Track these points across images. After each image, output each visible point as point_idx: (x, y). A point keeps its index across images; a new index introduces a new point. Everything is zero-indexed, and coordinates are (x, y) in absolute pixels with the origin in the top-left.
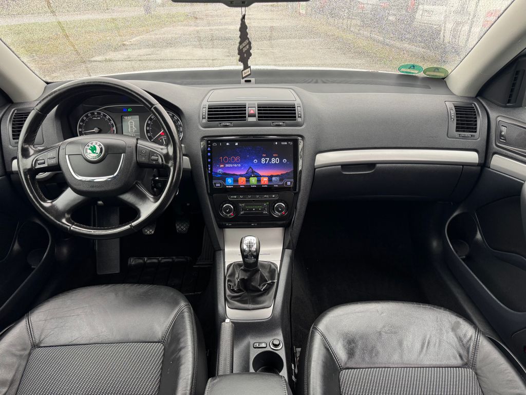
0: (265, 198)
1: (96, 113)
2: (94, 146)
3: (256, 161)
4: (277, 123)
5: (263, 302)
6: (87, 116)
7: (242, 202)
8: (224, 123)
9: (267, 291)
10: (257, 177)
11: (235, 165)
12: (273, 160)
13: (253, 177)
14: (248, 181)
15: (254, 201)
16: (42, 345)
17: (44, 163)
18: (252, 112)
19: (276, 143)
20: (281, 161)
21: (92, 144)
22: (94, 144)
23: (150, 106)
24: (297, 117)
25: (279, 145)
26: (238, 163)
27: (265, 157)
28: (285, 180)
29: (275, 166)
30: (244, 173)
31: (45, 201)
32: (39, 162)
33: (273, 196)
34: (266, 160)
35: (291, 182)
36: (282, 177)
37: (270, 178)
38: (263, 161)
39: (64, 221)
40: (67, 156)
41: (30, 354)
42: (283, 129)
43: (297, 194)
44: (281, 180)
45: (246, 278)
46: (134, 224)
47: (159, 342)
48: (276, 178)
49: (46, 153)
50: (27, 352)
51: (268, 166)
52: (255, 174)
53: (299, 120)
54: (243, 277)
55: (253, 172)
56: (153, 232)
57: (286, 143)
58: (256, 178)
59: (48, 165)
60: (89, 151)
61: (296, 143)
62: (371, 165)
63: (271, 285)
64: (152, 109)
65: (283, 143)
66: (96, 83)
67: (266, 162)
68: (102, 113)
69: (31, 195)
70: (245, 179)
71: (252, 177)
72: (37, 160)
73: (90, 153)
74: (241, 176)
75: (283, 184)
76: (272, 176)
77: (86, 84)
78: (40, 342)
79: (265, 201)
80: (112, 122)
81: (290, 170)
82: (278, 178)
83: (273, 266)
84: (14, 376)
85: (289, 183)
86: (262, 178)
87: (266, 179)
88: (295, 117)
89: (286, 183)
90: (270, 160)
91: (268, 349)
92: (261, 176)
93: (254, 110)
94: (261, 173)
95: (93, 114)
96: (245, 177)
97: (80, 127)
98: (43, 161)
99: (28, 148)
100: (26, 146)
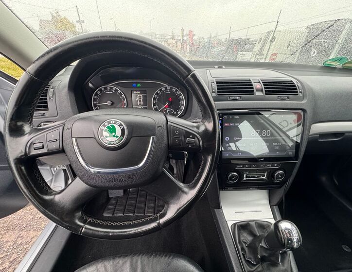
0: (268, 167)
1: (108, 88)
2: (112, 126)
6: (100, 90)
7: (246, 171)
8: (234, 97)
15: (258, 169)
17: (43, 148)
18: (258, 86)
21: (109, 123)
22: (112, 122)
24: (298, 92)
32: (35, 146)
33: (276, 165)
35: (293, 153)
40: (74, 139)
49: (45, 133)
53: (300, 95)
59: (48, 150)
60: (105, 134)
66: (114, 39)
68: (115, 88)
72: (32, 144)
73: (107, 137)
75: (286, 154)
77: (100, 39)
80: (123, 96)
85: (290, 153)
95: (106, 88)
97: (95, 100)
98: (40, 145)
99: (22, 126)
100: (19, 124)
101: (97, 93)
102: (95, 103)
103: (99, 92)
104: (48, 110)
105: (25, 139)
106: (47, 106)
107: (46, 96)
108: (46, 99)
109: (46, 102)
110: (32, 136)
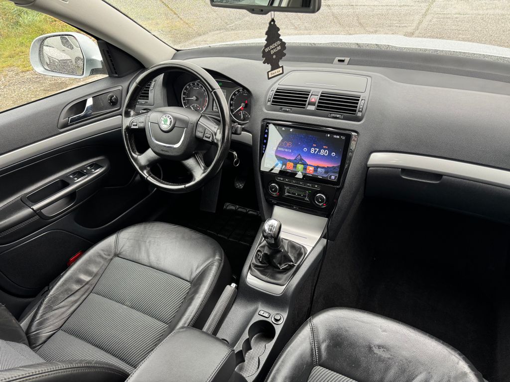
0: (308, 186)
1: (196, 84)
3: (305, 149)
4: (333, 115)
5: (279, 279)
6: (189, 85)
7: (288, 185)
8: (285, 108)
9: (285, 271)
10: (304, 164)
11: (287, 150)
12: (322, 151)
13: (301, 164)
14: (295, 167)
15: (297, 186)
16: (120, 256)
17: (136, 125)
18: (313, 100)
19: (329, 135)
20: (330, 154)
23: (211, 90)
24: (357, 110)
25: (331, 138)
26: (289, 149)
27: (315, 147)
28: (330, 174)
29: (323, 158)
30: (293, 158)
31: (135, 153)
32: (133, 124)
33: (316, 186)
34: (315, 151)
35: (336, 177)
36: (327, 170)
37: (316, 168)
38: (313, 150)
39: (145, 172)
40: (149, 123)
41: (112, 259)
42: (338, 122)
43: (340, 190)
44: (326, 172)
45: (269, 254)
46: (187, 185)
47: (189, 282)
48: (322, 169)
50: (110, 258)
51: (316, 156)
52: (303, 161)
53: (359, 114)
54: (266, 252)
55: (301, 160)
56: (242, 187)
57: (338, 137)
58: (302, 166)
59: (138, 127)
61: (349, 138)
62: (438, 176)
63: (292, 267)
64: (212, 93)
65: (335, 136)
67: (315, 152)
68: (200, 84)
69: (127, 147)
70: (293, 164)
71: (299, 163)
72: (133, 122)
74: (290, 161)
75: (327, 177)
76: (318, 167)
78: (120, 254)
79: (308, 189)
80: (206, 93)
81: (337, 164)
82: (323, 170)
83: (303, 249)
84: (99, 270)
85: (333, 177)
86: (308, 167)
87: (312, 169)
88: (355, 111)
89: (331, 176)
90: (319, 151)
91: (269, 320)
92: (307, 165)
93: (315, 99)
94: (308, 162)
95: (194, 84)
96: (293, 162)
97: (184, 94)
98: (136, 123)
99: (130, 111)
100: (129, 110)
101: (186, 88)
102: (184, 96)
103: (188, 87)
104: (148, 99)
105: (130, 119)
106: (148, 97)
107: (149, 88)
108: (148, 91)
109: (148, 94)
110: (133, 118)
